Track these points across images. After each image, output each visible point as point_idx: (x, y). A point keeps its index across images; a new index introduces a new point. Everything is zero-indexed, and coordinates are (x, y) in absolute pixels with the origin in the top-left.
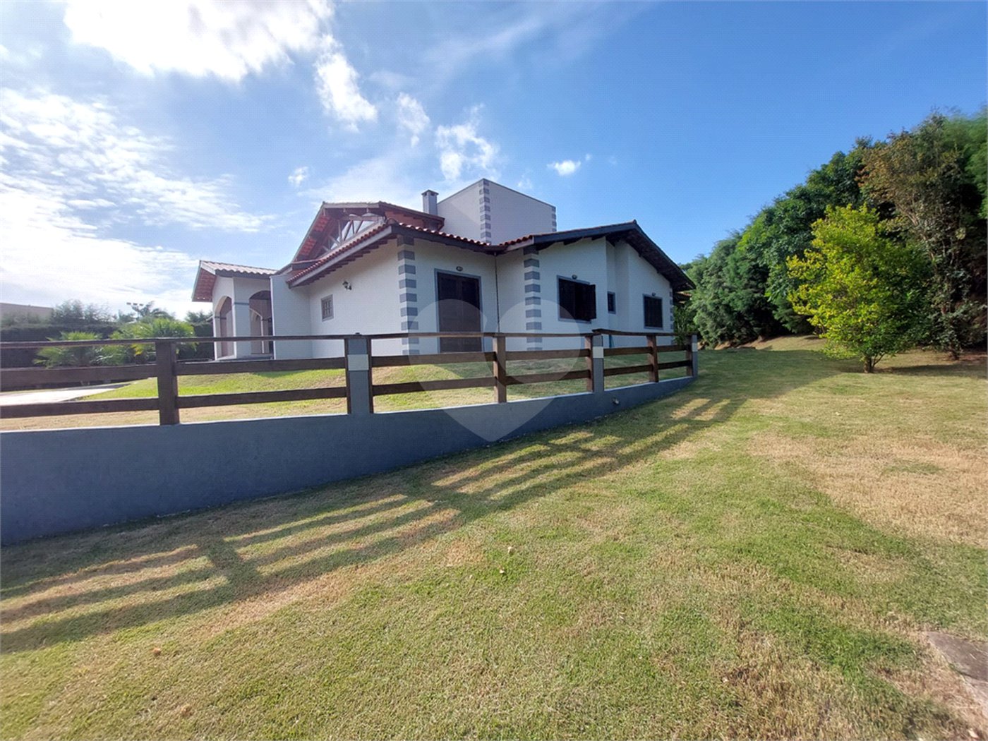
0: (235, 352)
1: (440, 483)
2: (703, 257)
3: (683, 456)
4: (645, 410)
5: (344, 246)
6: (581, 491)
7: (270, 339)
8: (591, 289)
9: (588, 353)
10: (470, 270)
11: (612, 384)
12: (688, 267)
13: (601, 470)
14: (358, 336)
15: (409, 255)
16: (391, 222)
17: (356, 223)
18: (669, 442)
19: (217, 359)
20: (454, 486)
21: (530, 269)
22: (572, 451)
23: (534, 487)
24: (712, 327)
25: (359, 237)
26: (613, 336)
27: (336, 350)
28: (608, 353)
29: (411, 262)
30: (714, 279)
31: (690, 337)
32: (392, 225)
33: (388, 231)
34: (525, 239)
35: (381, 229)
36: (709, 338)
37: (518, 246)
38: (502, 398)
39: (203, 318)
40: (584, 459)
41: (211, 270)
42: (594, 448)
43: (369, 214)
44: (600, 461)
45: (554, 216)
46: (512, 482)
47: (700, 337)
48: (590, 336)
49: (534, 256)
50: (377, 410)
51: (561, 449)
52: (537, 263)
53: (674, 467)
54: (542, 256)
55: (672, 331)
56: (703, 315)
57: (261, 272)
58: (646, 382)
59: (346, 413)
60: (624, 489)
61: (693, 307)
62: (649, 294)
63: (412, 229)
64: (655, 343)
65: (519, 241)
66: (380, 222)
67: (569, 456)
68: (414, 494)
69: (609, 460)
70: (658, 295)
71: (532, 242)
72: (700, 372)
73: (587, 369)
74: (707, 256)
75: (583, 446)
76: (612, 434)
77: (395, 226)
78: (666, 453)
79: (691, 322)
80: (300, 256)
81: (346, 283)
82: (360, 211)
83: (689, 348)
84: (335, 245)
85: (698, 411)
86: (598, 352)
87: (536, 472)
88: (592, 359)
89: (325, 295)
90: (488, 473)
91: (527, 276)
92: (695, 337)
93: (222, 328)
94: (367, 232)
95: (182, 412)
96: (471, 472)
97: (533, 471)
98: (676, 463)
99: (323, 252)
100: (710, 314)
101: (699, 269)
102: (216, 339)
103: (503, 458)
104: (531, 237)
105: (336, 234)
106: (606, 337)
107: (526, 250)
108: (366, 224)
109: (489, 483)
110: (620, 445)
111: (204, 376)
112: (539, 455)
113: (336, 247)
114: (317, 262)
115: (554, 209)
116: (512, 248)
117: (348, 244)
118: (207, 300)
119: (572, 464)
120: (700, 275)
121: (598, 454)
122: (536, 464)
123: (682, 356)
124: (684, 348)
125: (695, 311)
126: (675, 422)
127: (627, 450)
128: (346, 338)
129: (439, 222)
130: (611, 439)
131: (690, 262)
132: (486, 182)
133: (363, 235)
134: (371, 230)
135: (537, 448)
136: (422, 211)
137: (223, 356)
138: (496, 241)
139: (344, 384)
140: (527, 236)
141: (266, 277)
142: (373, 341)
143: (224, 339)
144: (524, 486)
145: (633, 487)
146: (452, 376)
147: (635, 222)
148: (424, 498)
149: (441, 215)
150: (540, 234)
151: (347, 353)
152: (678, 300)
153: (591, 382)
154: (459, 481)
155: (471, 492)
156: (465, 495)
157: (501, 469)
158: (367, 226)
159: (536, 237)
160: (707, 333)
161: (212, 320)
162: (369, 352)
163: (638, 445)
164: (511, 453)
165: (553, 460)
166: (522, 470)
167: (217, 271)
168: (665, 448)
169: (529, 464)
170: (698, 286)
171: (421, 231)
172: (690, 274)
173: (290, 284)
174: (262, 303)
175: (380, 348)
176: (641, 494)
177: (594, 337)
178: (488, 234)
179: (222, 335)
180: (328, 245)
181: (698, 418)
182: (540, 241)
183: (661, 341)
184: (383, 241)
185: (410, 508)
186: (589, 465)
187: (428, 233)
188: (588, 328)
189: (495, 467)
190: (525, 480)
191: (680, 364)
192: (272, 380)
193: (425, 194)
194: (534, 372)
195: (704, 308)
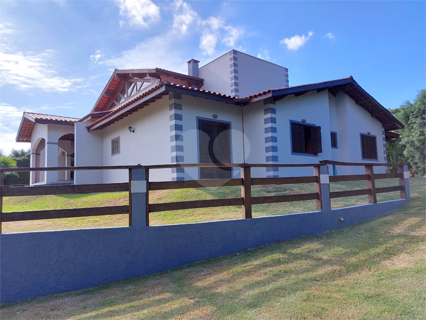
0: (45, 179)
1: (199, 284)
2: (408, 103)
3: (402, 266)
4: (366, 226)
5: (130, 100)
6: (316, 293)
7: (72, 169)
8: (317, 129)
9: (317, 179)
10: (222, 118)
11: (337, 204)
12: (397, 111)
13: (332, 276)
14: (139, 166)
15: (177, 106)
16: (165, 83)
17: (139, 84)
18: (389, 254)
19: (31, 185)
20: (210, 287)
21: (269, 116)
22: (306, 260)
23: (276, 289)
24: (420, 159)
25: (141, 94)
26: (337, 167)
27: (123, 177)
28: (333, 179)
29: (179, 112)
30: (419, 120)
31: (401, 166)
32: (166, 85)
33: (163, 89)
34: (265, 93)
35: (157, 88)
36: (418, 167)
37: (259, 98)
38: (248, 214)
39: (23, 154)
40: (317, 266)
41: (32, 118)
42: (325, 257)
43: (148, 77)
44: (330, 268)
45: (287, 76)
46: (258, 284)
47: (410, 167)
48: (317, 166)
49: (272, 106)
50: (152, 224)
51: (296, 257)
52: (273, 111)
53: (394, 275)
54: (278, 106)
55: (386, 162)
56: (411, 149)
57: (68, 120)
58: (366, 203)
59: (127, 226)
60: (352, 292)
61: (403, 142)
62: (365, 132)
63: (180, 88)
64: (372, 171)
65: (260, 95)
66: (156, 83)
67: (304, 264)
68: (179, 292)
69: (338, 267)
70: (373, 133)
71: (270, 95)
72: (412, 195)
73: (315, 192)
74: (412, 102)
75: (315, 255)
76: (339, 245)
77: (168, 85)
78: (387, 263)
79: (402, 155)
80: (97, 108)
81: (130, 127)
82: (141, 75)
83: (401, 176)
84: (123, 100)
85: (412, 228)
86: (324, 179)
87: (277, 276)
88: (320, 184)
89: (114, 136)
90: (238, 275)
91: (266, 121)
92: (406, 167)
93: (37, 161)
94: (147, 90)
95: (4, 224)
96: (224, 275)
97: (275, 275)
98: (397, 271)
99: (113, 105)
100: (417, 148)
101: (405, 113)
102: (33, 169)
103: (250, 263)
104: (269, 91)
105: (123, 92)
106: (330, 166)
107: (266, 101)
108: (146, 84)
109: (238, 285)
110: (346, 254)
111: (21, 198)
112: (279, 262)
113: (123, 101)
114: (109, 112)
115: (287, 70)
116: (255, 100)
117: (133, 99)
118: (27, 141)
119: (308, 271)
120: (407, 118)
121: (328, 262)
122: (276, 269)
123: (395, 182)
124: (397, 176)
125: (404, 146)
126: (393, 237)
127: (353, 260)
128: (130, 168)
129: (200, 82)
130: (339, 250)
131: (398, 107)
132: (235, 52)
133: (144, 92)
134: (150, 89)
135: (276, 256)
136: (187, 74)
137: (36, 182)
138: (243, 95)
139: (127, 203)
140: (267, 91)
141: (71, 124)
142: (150, 170)
143: (37, 169)
144: (268, 288)
145: (360, 291)
146: (209, 197)
147: (351, 78)
148: (187, 296)
149: (201, 77)
150: (276, 89)
151: (130, 179)
152: (390, 138)
153: (320, 203)
154: (215, 282)
155: (224, 291)
156: (220, 294)
157: (248, 273)
158: (147, 85)
159: (273, 91)
160: (416, 163)
161: (30, 155)
162: (147, 179)
163: (362, 256)
164: (256, 260)
165: (291, 266)
166: (266, 274)
167: (37, 120)
168: (385, 259)
169: (271, 269)
170: (406, 126)
171: (187, 89)
172: (398, 116)
173: (88, 128)
174: (68, 142)
175: (155, 176)
176: (368, 298)
177: (321, 167)
178: (236, 90)
179: (36, 167)
180: (118, 100)
181: (413, 234)
182: (276, 94)
183: (377, 170)
184: (159, 97)
185: (176, 305)
186: (321, 271)
187: (192, 90)
188: (315, 160)
189: (244, 271)
190: (268, 283)
191: (394, 189)
192: (71, 201)
193: (189, 62)
194: (273, 194)
195: (412, 143)
